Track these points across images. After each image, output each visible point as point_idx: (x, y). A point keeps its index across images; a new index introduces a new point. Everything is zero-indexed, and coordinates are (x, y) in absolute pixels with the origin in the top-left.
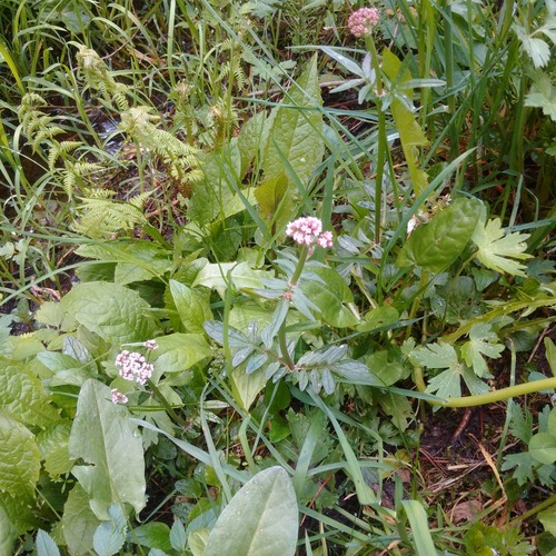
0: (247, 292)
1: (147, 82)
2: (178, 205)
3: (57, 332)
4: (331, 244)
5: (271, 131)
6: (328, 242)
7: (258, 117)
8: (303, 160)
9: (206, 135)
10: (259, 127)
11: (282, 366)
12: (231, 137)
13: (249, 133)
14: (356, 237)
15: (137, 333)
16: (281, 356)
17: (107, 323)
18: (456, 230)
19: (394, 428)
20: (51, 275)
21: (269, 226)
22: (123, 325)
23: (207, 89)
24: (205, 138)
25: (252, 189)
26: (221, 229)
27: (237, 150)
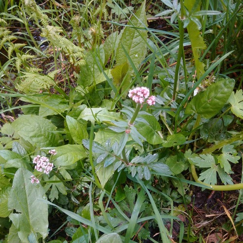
0: (106, 123)
1: (61, 17)
2: (73, 77)
3: (11, 139)
4: (154, 103)
5: (121, 39)
6: (153, 102)
7: (114, 35)
8: (136, 56)
9: (88, 43)
10: (114, 39)
11: (123, 163)
12: (100, 44)
13: (109, 42)
14: (163, 96)
15: (49, 141)
16: (122, 158)
17: (34, 136)
18: (220, 95)
19: (179, 194)
20: (10, 110)
21: (118, 90)
22: (43, 137)
23: (89, 21)
24: (88, 44)
25: (110, 70)
26: (94, 90)
27: (103, 50)
